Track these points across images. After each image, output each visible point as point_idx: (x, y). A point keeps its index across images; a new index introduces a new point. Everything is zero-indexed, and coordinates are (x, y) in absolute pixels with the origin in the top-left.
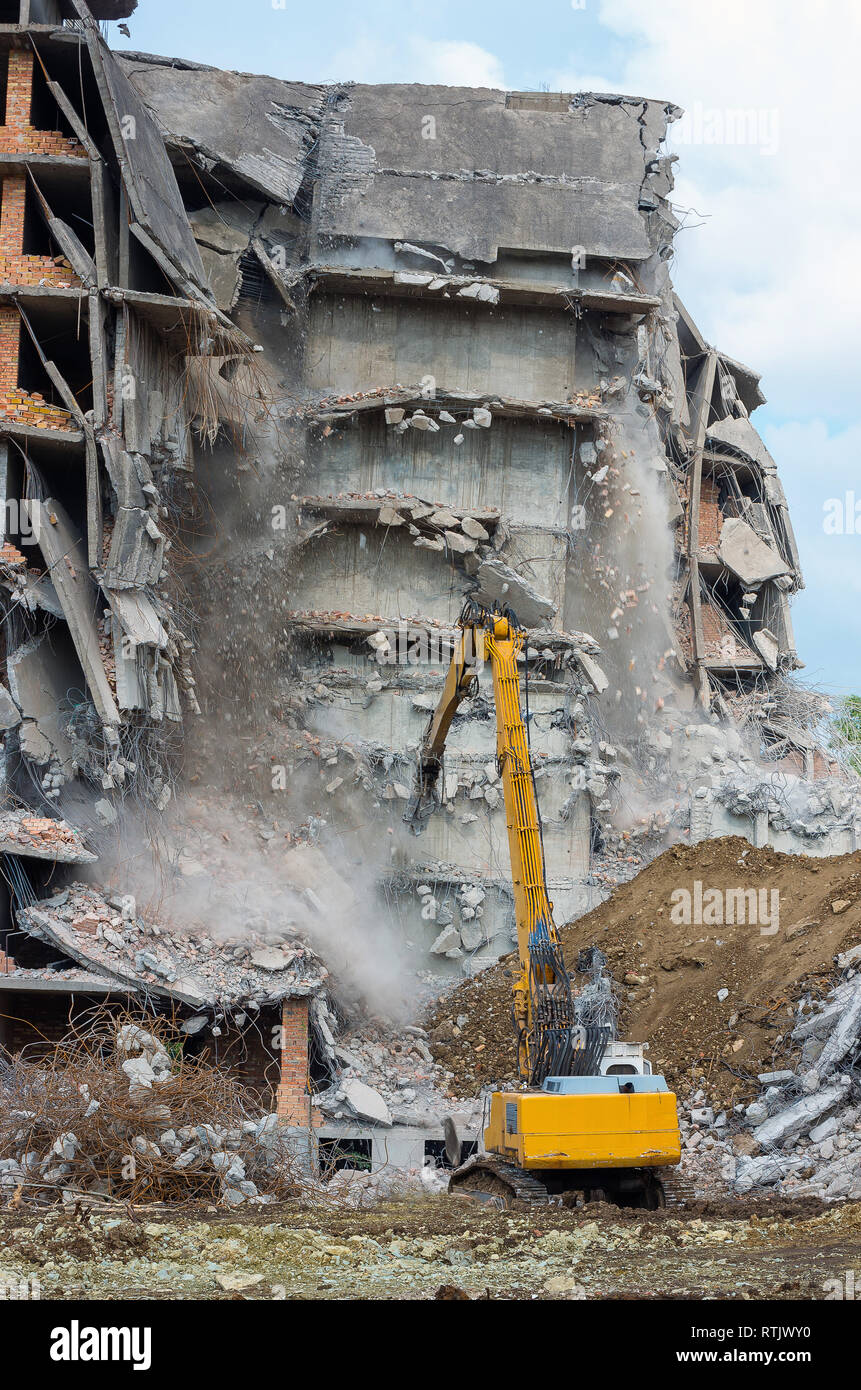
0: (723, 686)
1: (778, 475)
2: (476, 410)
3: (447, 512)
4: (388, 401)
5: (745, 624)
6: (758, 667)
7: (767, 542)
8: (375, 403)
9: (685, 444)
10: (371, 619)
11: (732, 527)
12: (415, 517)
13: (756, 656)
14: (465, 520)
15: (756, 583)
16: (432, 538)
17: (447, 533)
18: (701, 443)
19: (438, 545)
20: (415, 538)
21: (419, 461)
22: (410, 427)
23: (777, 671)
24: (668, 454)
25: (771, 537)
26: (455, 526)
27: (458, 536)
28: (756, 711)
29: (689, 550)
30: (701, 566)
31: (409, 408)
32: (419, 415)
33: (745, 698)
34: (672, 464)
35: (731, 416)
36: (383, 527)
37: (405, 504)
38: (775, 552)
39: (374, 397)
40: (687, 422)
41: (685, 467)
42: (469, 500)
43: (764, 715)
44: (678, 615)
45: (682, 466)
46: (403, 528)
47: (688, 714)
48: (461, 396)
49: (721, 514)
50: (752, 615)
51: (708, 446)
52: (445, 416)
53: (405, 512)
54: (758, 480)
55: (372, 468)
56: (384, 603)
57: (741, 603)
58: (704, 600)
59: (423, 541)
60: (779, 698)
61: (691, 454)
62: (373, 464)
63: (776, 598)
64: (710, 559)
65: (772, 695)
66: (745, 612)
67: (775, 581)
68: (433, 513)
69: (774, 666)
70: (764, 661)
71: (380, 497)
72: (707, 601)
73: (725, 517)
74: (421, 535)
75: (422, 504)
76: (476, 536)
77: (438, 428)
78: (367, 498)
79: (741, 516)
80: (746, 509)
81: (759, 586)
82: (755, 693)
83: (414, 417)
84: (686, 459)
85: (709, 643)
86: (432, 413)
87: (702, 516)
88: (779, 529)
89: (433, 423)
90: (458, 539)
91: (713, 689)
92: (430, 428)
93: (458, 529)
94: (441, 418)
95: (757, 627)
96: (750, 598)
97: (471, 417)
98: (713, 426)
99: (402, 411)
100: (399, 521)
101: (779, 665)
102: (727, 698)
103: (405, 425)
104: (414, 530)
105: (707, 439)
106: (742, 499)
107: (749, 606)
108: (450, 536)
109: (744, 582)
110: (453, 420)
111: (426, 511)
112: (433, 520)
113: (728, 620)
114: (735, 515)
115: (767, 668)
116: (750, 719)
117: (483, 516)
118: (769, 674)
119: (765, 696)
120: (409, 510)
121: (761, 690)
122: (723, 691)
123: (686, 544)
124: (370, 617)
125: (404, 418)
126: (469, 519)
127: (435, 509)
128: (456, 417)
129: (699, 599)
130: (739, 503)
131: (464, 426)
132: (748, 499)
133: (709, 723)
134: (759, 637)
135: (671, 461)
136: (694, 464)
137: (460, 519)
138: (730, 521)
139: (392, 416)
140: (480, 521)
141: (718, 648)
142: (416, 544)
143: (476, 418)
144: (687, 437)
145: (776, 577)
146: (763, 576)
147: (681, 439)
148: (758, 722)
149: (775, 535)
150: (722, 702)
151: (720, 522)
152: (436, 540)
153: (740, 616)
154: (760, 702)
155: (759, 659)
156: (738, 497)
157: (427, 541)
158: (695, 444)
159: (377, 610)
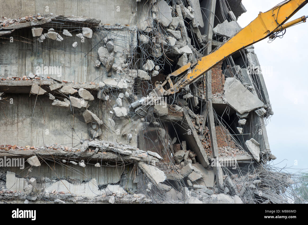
0: (229, 171)
1: (255, 52)
2: (84, 28)
3: (70, 85)
4: (33, 24)
5: (240, 136)
6: (250, 160)
7: (250, 90)
8: (25, 25)
9: (201, 37)
10: (29, 148)
11: (231, 83)
12: (52, 89)
13: (248, 154)
14: (80, 90)
15: (245, 113)
16: (63, 100)
17: (71, 97)
18: (210, 36)
19: (66, 103)
20: (52, 101)
21: (52, 56)
22: (46, 38)
23: (260, 162)
24: (192, 44)
25: (252, 87)
26: (75, 93)
27: (77, 99)
28: (250, 185)
29: (206, 97)
30: (214, 105)
31: (45, 28)
32: (51, 31)
33: (243, 178)
34: (195, 49)
35: (226, 21)
36: (34, 96)
37: (45, 83)
38: (255, 96)
39: (25, 22)
40: (202, 25)
41: (202, 50)
42: (81, 78)
43: (254, 187)
44: (202, 133)
45: (200, 50)
46: (45, 96)
47: (211, 188)
48: (75, 20)
49: (223, 75)
50: (244, 131)
51: (214, 38)
52: (66, 32)
53: (45, 87)
54: (243, 55)
55: (25, 60)
56: (35, 138)
57: (238, 125)
58: (217, 124)
59: (56, 102)
60: (262, 177)
61: (205, 43)
62: (26, 58)
63: (257, 121)
64: (218, 101)
65: (258, 175)
66: (240, 130)
67: (256, 111)
68: (62, 87)
69: (258, 159)
70: (253, 156)
71: (31, 79)
72: (218, 125)
73: (226, 77)
74: (56, 99)
75: (55, 82)
76: (87, 98)
77: (62, 39)
78: (24, 79)
79: (235, 76)
80: (237, 72)
81: (247, 115)
82: (248, 174)
83: (49, 32)
84: (202, 46)
85: (221, 148)
86: (59, 30)
87: (213, 77)
88: (257, 82)
89: (59, 36)
90: (77, 101)
91: (224, 173)
92: (58, 39)
93: (76, 95)
94: (64, 33)
95: (247, 138)
96: (243, 122)
97: (81, 32)
98: (217, 27)
99: (40, 29)
100: (42, 92)
101: (261, 158)
102: (233, 179)
103: (43, 37)
104: (52, 97)
105: (214, 34)
106: (235, 66)
107: (242, 126)
108: (72, 99)
109: (239, 113)
110: (70, 35)
111: (58, 86)
112: (62, 91)
113: (231, 135)
114: (232, 76)
115: (255, 160)
116: (247, 190)
117: (90, 87)
118: (256, 164)
119: (254, 176)
120: (48, 86)
121: (252, 173)
122: (230, 175)
123: (205, 94)
124: (28, 147)
125: (43, 33)
126: (82, 89)
127: (62, 84)
128: (72, 33)
129: (214, 124)
130: (234, 69)
131: (76, 36)
132: (239, 66)
133: (223, 193)
134: (249, 143)
135: (195, 47)
136: (207, 48)
137: (78, 89)
138: (229, 79)
139: (36, 32)
140: (88, 90)
141: (226, 151)
142: (53, 104)
143: (84, 33)
144: (203, 33)
145: (257, 109)
146: (249, 109)
147: (199, 34)
148: (251, 191)
149: (255, 86)
150: (230, 181)
151: (223, 80)
152: (64, 101)
153: (237, 132)
154: (251, 180)
155: (249, 155)
156: (232, 66)
157: (60, 102)
158: (207, 37)
159: (32, 142)
